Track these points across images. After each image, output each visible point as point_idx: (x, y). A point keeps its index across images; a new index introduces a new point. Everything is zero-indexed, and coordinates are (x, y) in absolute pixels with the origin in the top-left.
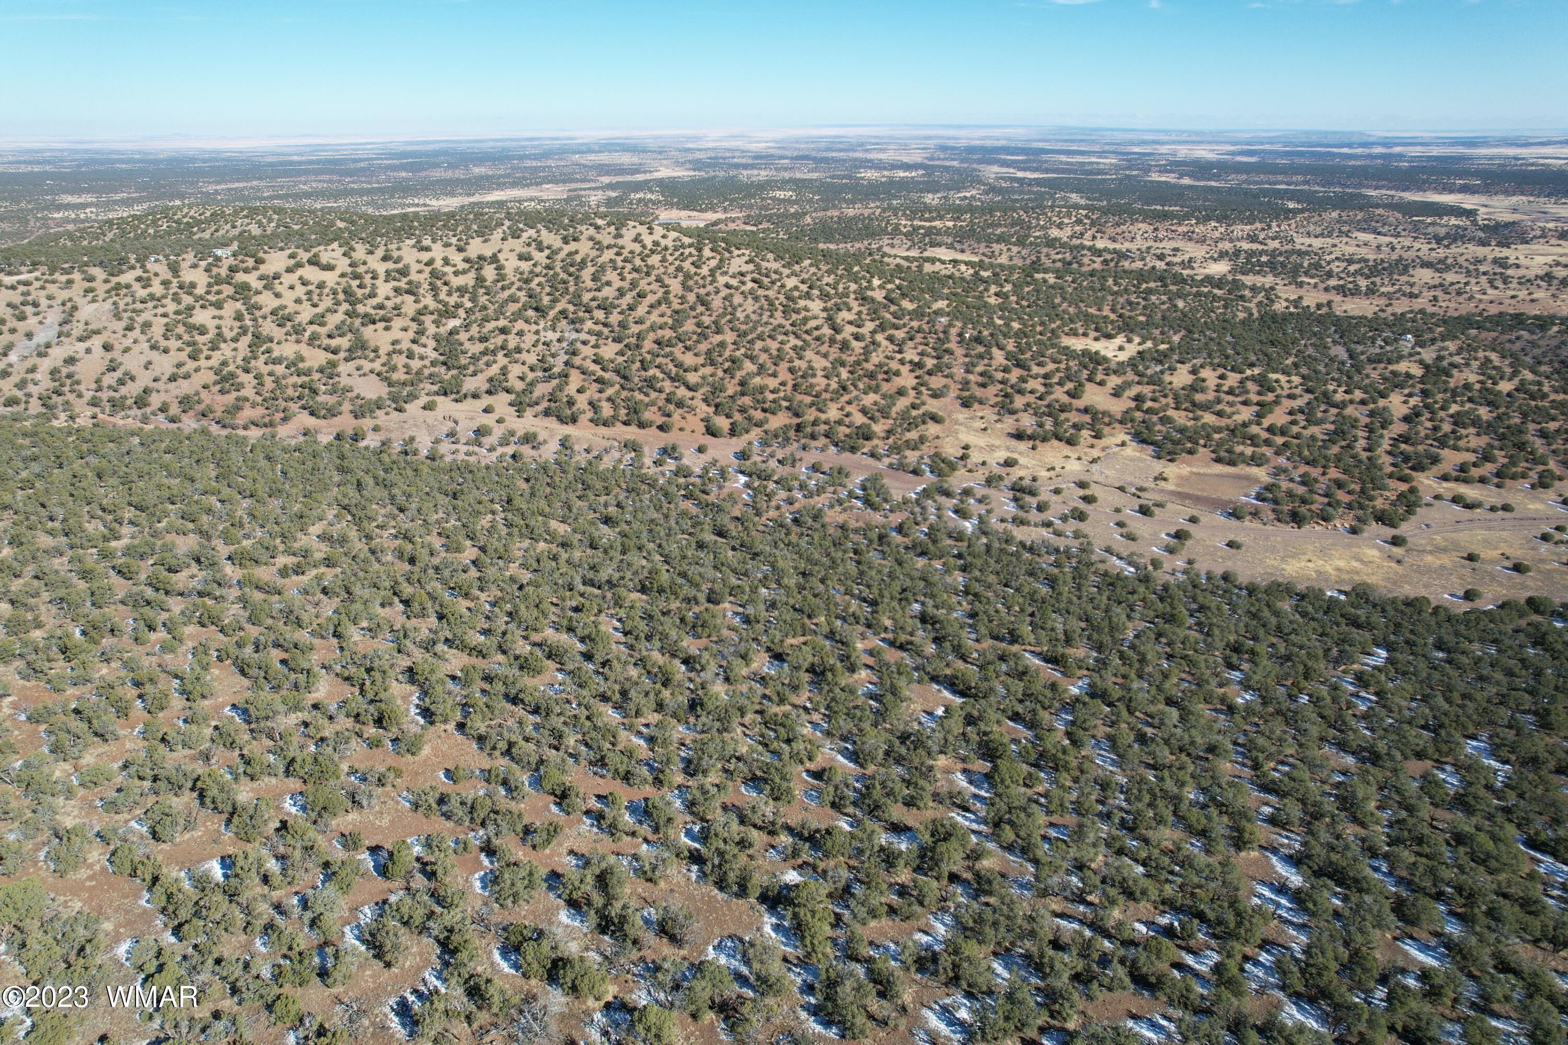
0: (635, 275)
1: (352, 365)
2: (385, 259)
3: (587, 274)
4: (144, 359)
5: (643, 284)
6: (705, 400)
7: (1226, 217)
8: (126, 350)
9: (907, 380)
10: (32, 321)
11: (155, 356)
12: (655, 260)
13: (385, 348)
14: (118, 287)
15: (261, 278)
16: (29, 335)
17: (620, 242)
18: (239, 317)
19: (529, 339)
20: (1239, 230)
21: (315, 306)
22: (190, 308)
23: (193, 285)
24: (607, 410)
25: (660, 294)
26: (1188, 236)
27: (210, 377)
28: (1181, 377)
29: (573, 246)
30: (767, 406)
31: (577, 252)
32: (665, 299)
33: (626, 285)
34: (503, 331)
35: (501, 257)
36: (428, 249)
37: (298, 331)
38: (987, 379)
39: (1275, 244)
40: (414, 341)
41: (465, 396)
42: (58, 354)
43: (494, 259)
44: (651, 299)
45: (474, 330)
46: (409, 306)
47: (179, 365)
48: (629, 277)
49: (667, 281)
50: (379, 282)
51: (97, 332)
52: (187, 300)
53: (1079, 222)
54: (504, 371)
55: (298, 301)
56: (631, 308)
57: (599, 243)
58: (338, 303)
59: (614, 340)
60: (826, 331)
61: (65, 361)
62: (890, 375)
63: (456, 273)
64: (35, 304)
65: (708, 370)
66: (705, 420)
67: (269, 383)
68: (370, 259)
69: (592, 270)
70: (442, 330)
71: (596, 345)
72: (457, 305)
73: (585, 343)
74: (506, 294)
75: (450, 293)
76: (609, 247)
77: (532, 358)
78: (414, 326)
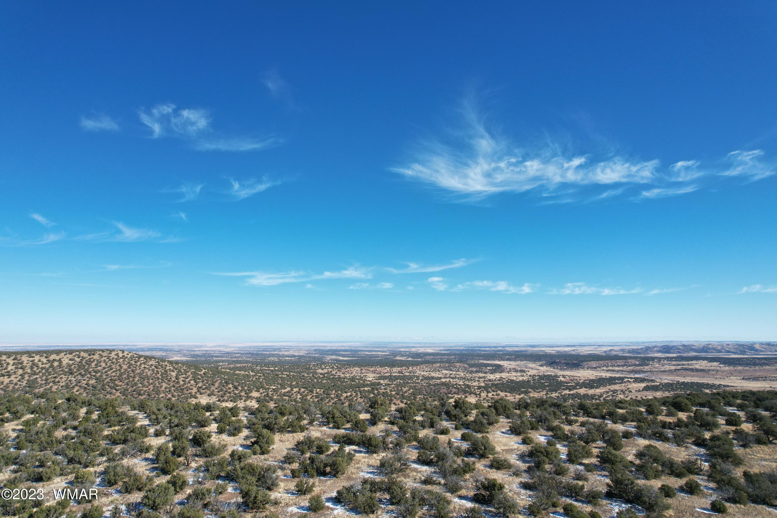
0: (112, 364)
2: (14, 359)
3: (93, 365)
5: (113, 366)
9: (195, 390)
12: (121, 360)
13: (6, 383)
17: (110, 355)
19: (64, 380)
25: (118, 369)
29: (92, 356)
31: (92, 358)
32: (120, 370)
33: (107, 366)
34: (55, 378)
35: (62, 360)
36: (33, 358)
38: (221, 391)
40: (19, 381)
43: (59, 360)
44: (114, 370)
45: (44, 378)
46: (20, 372)
48: (109, 364)
49: (122, 365)
50: (10, 366)
54: (51, 387)
56: (106, 372)
57: (102, 355)
59: (95, 380)
60: (174, 379)
62: (189, 389)
63: (42, 364)
65: (125, 386)
68: (8, 359)
69: (96, 363)
70: (31, 378)
71: (88, 381)
72: (40, 372)
73: (84, 380)
74: (60, 369)
75: (38, 369)
76: (105, 357)
77: (64, 384)
78: (20, 377)
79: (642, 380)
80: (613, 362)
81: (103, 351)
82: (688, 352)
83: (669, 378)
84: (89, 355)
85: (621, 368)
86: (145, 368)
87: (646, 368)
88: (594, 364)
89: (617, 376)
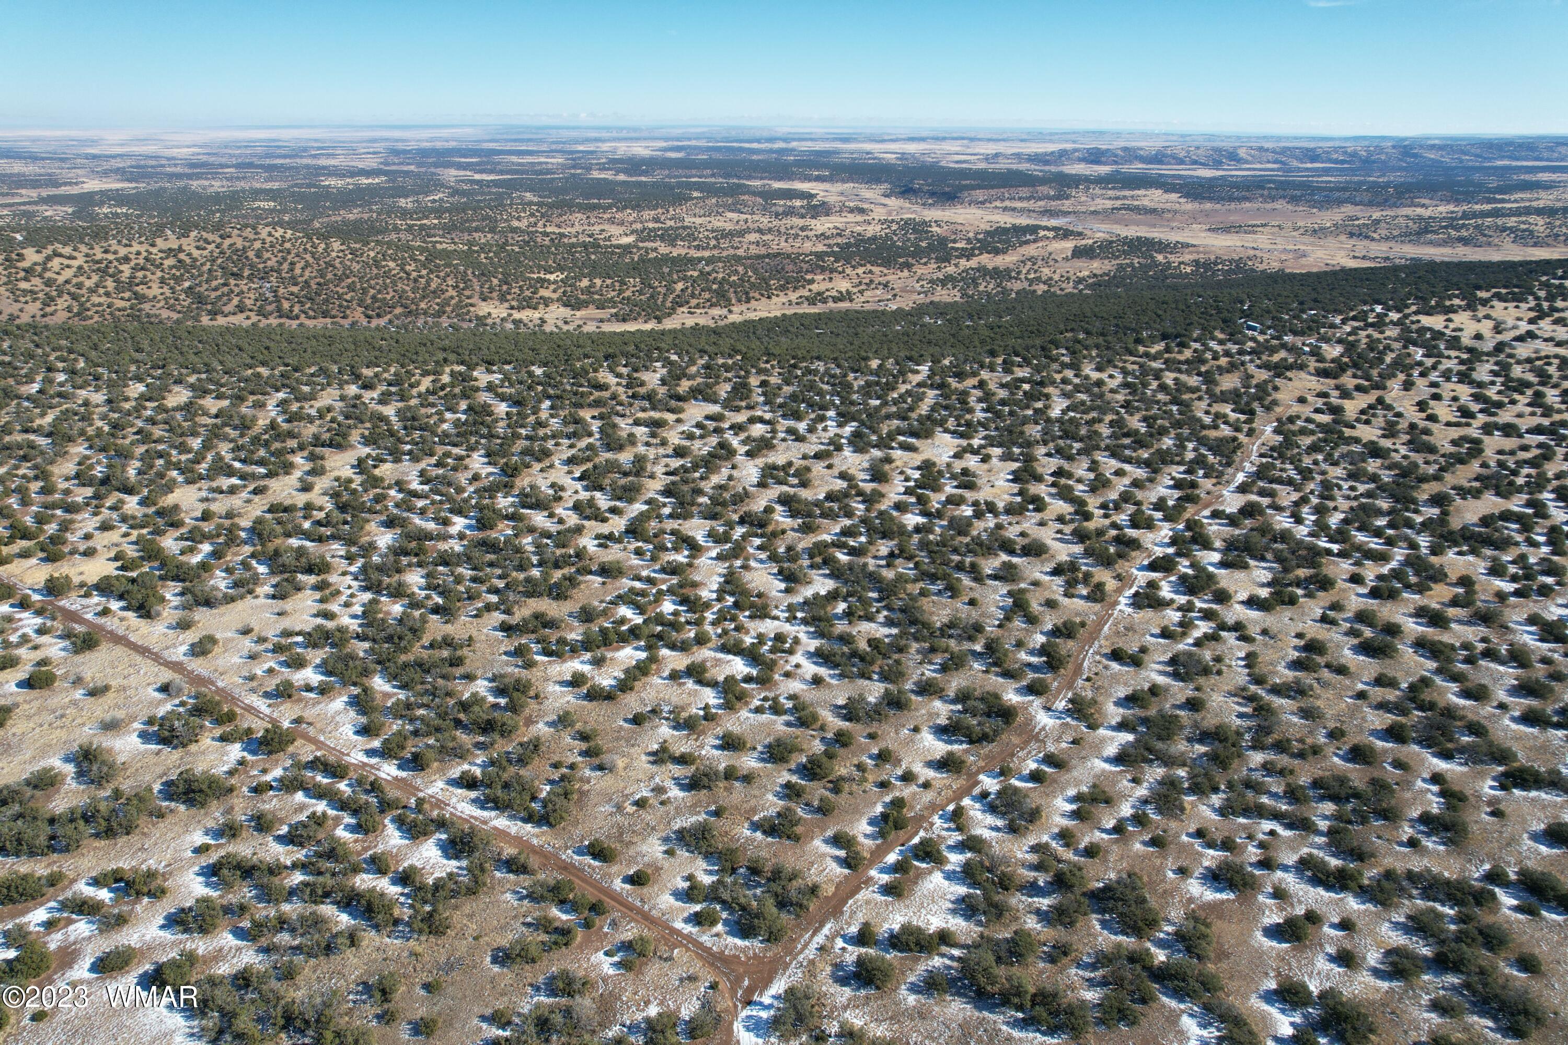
0: (282, 254)
1: (147, 306)
2: (106, 252)
3: (251, 254)
5: (289, 258)
6: (359, 305)
7: (638, 206)
9: (452, 292)
12: (288, 245)
13: (158, 297)
15: (34, 264)
17: (260, 237)
18: (47, 285)
19: (243, 288)
20: (647, 214)
21: (89, 278)
25: (303, 262)
26: (611, 221)
27: (68, 314)
28: (585, 283)
29: (230, 240)
30: (390, 305)
31: (235, 244)
32: (308, 265)
33: (279, 259)
34: (223, 285)
35: (184, 248)
36: (129, 246)
37: (93, 291)
38: (491, 290)
39: (672, 223)
40: (172, 293)
41: (228, 314)
43: (181, 250)
45: (204, 286)
46: (150, 276)
48: (278, 255)
49: (302, 256)
50: (117, 265)
53: (532, 215)
54: (240, 301)
55: (75, 276)
56: (292, 270)
57: (247, 238)
58: (102, 276)
59: (293, 285)
60: (403, 275)
62: (443, 291)
63: (162, 259)
65: (352, 294)
66: (363, 313)
68: (95, 252)
69: (253, 252)
70: (184, 287)
72: (182, 275)
74: (206, 268)
75: (170, 269)
76: (255, 240)
78: (165, 286)
79: (1066, 234)
80: (1012, 190)
82: (1131, 162)
83: (1103, 227)
84: (222, 238)
85: (1024, 204)
86: (338, 257)
87: (1067, 205)
88: (980, 195)
89: (1023, 221)
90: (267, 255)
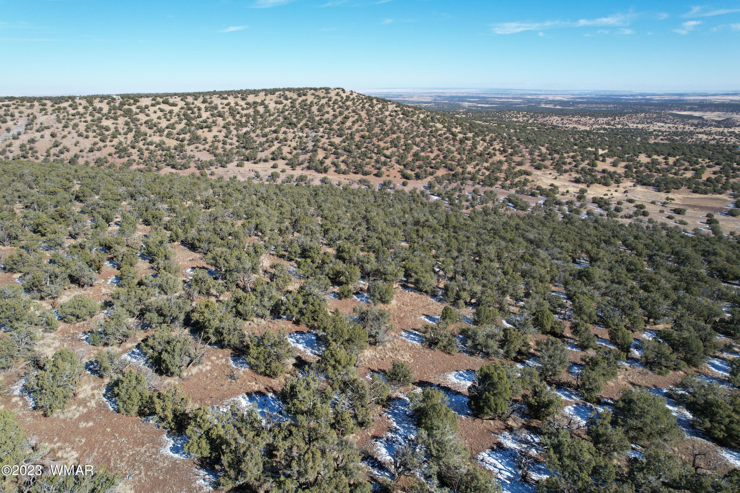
0: (341, 109)
1: (192, 147)
2: (204, 102)
3: (315, 109)
4: (74, 141)
5: (346, 113)
6: (398, 162)
7: (594, 115)
8: (64, 137)
9: (500, 157)
10: (10, 124)
11: (81, 139)
12: (349, 103)
13: (210, 140)
14: (59, 109)
15: (138, 108)
16: (8, 130)
17: (329, 95)
18: (127, 124)
19: (290, 136)
21: (168, 120)
22: (100, 119)
23: (101, 109)
24: (343, 167)
25: (356, 117)
27: (113, 150)
29: (304, 98)
30: (433, 165)
31: (306, 100)
32: (360, 119)
33: (337, 113)
34: (275, 132)
35: (266, 102)
36: (226, 98)
37: (160, 131)
38: (543, 158)
39: (619, 126)
40: (226, 137)
41: (260, 160)
42: (24, 138)
43: (262, 103)
44: (352, 119)
45: (258, 131)
46: (220, 121)
47: (95, 144)
48: (338, 110)
49: (358, 112)
50: (203, 111)
51: (48, 128)
52: (97, 115)
54: (279, 148)
55: (159, 118)
56: (343, 123)
57: (318, 96)
58: (181, 120)
59: (338, 136)
60: (449, 135)
61: (29, 141)
62: (490, 155)
63: (243, 109)
64: (12, 115)
65: (394, 149)
66: (400, 171)
67: (146, 154)
68: (196, 102)
69: (317, 107)
70: (240, 132)
71: (329, 138)
72: (247, 122)
73: (322, 137)
74: (272, 118)
75: (241, 117)
76: (323, 98)
77: (294, 144)
78: (224, 130)
81: (315, 89)
84: (299, 95)
86: (390, 115)
90: (326, 109)
